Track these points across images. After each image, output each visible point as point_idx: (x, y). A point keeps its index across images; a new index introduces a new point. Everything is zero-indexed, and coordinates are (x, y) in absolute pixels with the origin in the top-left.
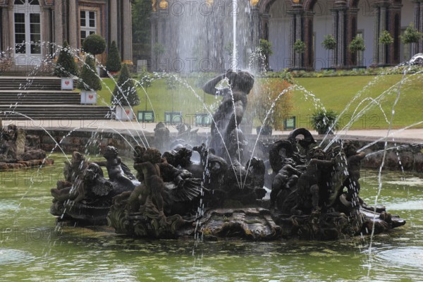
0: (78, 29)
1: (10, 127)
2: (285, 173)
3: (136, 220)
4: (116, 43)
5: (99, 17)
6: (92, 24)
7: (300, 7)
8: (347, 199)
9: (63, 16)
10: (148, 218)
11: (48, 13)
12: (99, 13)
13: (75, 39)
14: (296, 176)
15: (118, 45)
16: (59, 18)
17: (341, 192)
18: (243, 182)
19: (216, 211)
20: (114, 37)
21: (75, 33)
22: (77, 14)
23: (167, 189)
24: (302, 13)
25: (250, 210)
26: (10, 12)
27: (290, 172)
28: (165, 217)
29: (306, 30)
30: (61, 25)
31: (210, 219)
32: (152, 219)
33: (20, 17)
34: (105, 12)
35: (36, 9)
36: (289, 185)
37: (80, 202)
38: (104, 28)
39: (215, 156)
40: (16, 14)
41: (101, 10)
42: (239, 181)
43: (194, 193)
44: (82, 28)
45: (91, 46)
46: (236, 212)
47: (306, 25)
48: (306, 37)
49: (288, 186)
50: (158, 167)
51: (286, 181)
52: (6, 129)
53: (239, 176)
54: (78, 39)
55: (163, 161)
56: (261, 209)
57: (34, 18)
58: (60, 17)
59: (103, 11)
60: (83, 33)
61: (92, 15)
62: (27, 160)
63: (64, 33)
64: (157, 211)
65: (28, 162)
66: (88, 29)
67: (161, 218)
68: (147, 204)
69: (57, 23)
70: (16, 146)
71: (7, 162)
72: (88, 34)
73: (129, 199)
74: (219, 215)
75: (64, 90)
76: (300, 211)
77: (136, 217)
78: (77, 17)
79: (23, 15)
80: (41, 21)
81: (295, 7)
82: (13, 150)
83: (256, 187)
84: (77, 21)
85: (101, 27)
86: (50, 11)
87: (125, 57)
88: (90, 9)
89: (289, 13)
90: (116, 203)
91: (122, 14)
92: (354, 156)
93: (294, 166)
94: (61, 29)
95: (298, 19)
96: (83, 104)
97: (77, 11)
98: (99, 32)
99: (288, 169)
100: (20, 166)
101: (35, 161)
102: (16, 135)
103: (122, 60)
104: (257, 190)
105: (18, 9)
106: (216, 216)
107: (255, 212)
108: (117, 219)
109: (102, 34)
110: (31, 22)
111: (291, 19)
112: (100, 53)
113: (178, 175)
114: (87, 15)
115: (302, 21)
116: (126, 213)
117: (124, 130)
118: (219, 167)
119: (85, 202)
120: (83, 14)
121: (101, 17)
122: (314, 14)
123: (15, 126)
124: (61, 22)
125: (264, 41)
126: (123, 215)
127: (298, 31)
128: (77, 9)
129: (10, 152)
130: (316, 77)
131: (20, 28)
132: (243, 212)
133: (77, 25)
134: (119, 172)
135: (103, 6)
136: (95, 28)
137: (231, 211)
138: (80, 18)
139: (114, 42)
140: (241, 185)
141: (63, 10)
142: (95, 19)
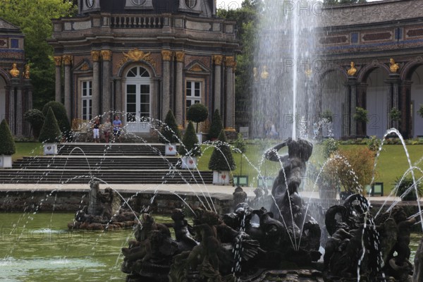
0: (184, 98)
1: (107, 190)
2: (338, 237)
3: (194, 278)
4: (219, 111)
5: (204, 87)
6: (197, 94)
7: (399, 76)
8: (396, 263)
9: (170, 86)
10: (205, 277)
11: (157, 85)
12: (204, 83)
13: (181, 108)
14: (348, 240)
15: (221, 112)
16: (166, 88)
17: (391, 256)
18: (298, 244)
19: (271, 272)
20: (218, 105)
21: (181, 103)
22: (183, 85)
23: (225, 250)
24: (399, 82)
25: (304, 272)
26: (123, 84)
27: (343, 235)
28: (220, 276)
29: (404, 98)
30: (168, 95)
31: (264, 279)
32: (208, 278)
33: (132, 88)
34: (210, 82)
35: (146, 81)
36: (342, 248)
37: (148, 260)
38: (208, 97)
39: (273, 219)
40: (128, 86)
41: (206, 81)
42: (294, 243)
43: (250, 254)
44: (188, 98)
45: (195, 114)
46: (289, 273)
47: (404, 94)
48: (404, 106)
49: (340, 250)
50: (215, 228)
51: (339, 245)
52: (104, 193)
53: (293, 239)
54: (183, 108)
55: (220, 223)
56: (314, 271)
57: (145, 89)
58: (168, 88)
59: (208, 82)
60: (189, 102)
61: (197, 85)
62: (121, 222)
63: (170, 103)
64: (213, 270)
65: (122, 223)
66: (193, 98)
67: (216, 276)
68: (204, 264)
69: (164, 94)
70: (111, 208)
71: (102, 223)
72: (193, 103)
73: (188, 259)
74: (274, 275)
75: (168, 155)
76: (350, 274)
77: (194, 276)
78: (183, 88)
79: (134, 87)
80: (150, 92)
81: (392, 76)
82: (108, 212)
83: (311, 250)
84: (183, 91)
85: (206, 96)
86: (159, 82)
87: (227, 124)
88: (195, 79)
89: (386, 82)
90: (176, 262)
91: (225, 84)
92: (404, 222)
93: (347, 230)
94: (168, 99)
95: (396, 87)
96: (184, 169)
97: (183, 82)
98: (204, 101)
99: (341, 233)
100: (114, 227)
101: (128, 222)
102: (112, 198)
103: (225, 127)
104: (312, 252)
105: (130, 81)
106: (270, 277)
107: (308, 273)
108: (177, 277)
109: (206, 103)
110: (141, 92)
111: (388, 88)
112: (202, 121)
113: (235, 237)
114: (193, 85)
115: (400, 89)
116: (185, 271)
117: (215, 194)
118: (276, 230)
119: (152, 261)
120: (189, 84)
121: (206, 88)
122: (412, 82)
123: (111, 190)
124: (168, 92)
125: (360, 109)
126: (182, 274)
127: (395, 100)
128: (183, 79)
129: (106, 214)
130: (411, 144)
131: (132, 99)
132: (296, 273)
133: (183, 95)
134: (185, 233)
135: (208, 77)
136: (200, 97)
137: (285, 272)
138: (186, 89)
139: (217, 110)
140: (296, 247)
141: (171, 82)
142: (200, 89)
